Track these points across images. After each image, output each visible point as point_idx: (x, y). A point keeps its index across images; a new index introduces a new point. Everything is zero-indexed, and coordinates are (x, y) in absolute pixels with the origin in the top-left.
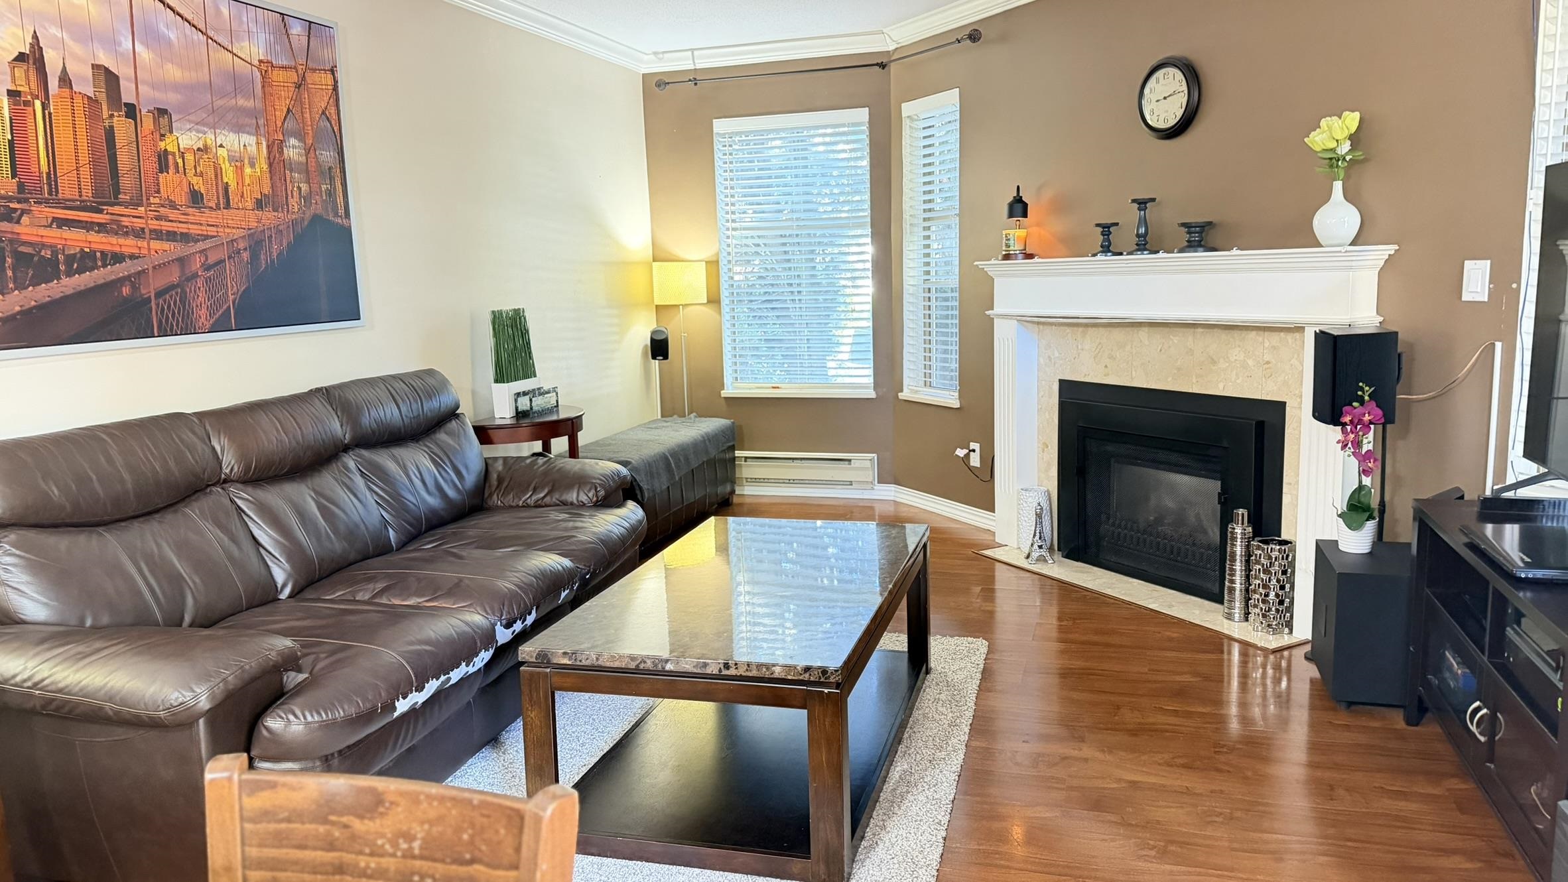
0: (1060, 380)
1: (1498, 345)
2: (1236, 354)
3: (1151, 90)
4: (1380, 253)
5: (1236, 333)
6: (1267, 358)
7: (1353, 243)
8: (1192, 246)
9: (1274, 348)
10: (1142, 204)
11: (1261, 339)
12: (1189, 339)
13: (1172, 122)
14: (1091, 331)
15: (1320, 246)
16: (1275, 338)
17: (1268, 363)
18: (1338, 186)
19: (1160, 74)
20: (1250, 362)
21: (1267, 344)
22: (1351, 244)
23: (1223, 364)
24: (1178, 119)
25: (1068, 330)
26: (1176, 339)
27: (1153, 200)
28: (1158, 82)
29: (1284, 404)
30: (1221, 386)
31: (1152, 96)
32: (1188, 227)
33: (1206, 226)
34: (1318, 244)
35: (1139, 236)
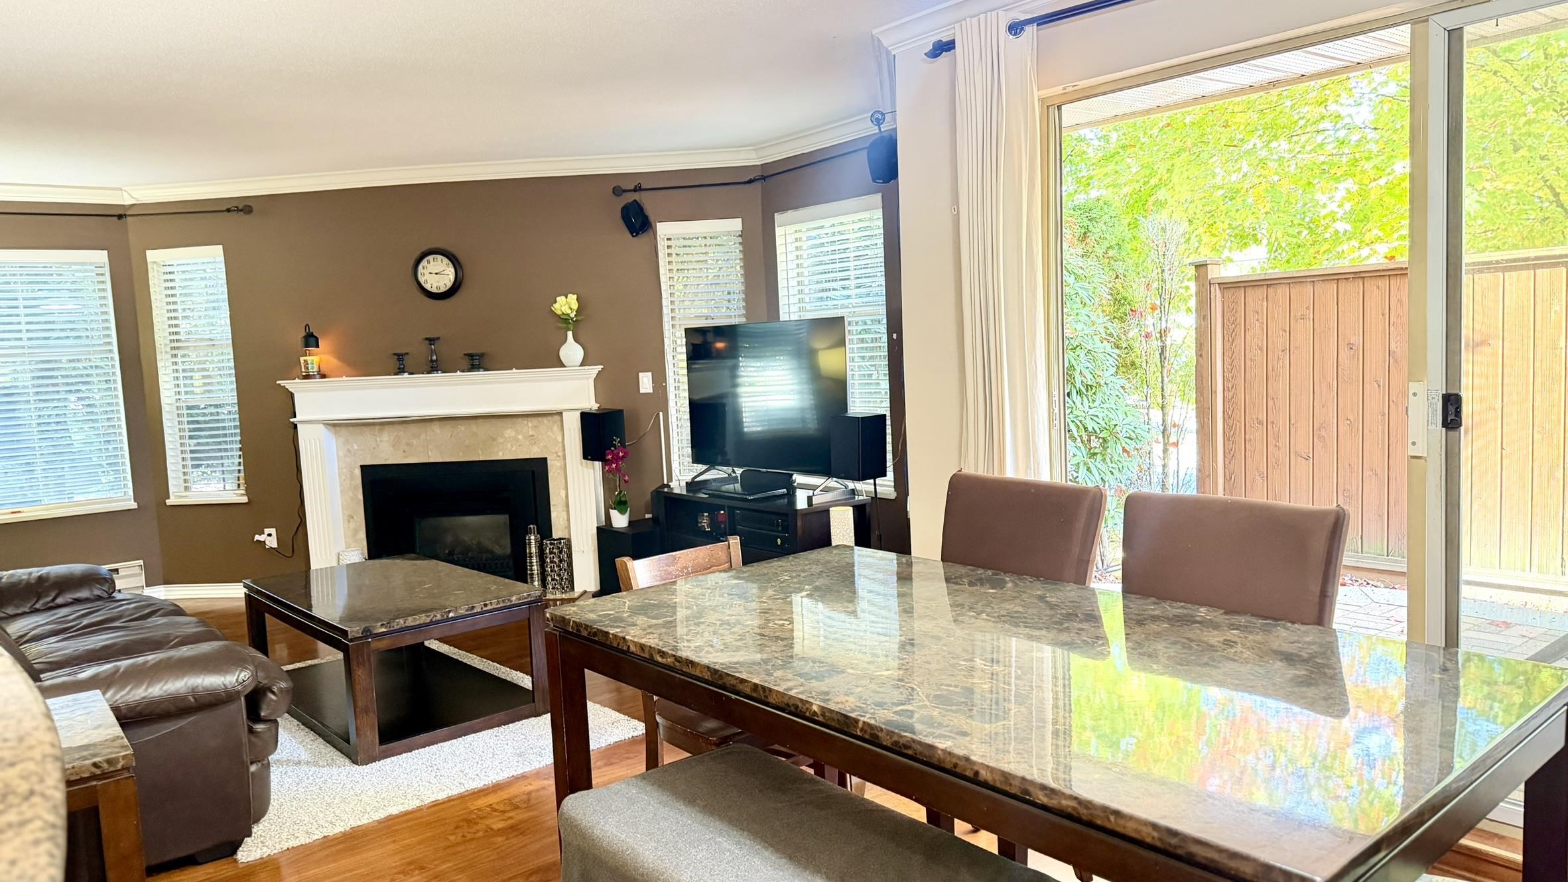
0: (362, 467)
1: (661, 414)
2: (509, 433)
3: (423, 268)
4: (592, 370)
5: (508, 420)
6: (531, 433)
7: (582, 365)
8: (473, 368)
9: (536, 426)
10: (431, 340)
11: (526, 422)
12: (474, 427)
13: (443, 289)
14: (387, 427)
15: (565, 367)
16: (535, 421)
17: (532, 436)
18: (570, 334)
19: (431, 258)
20: (520, 437)
21: (530, 425)
22: (580, 366)
23: (500, 440)
24: (447, 289)
25: (365, 429)
26: (462, 428)
27: (439, 338)
28: (429, 262)
29: (546, 459)
30: (501, 454)
31: (424, 271)
32: (471, 356)
33: (482, 355)
34: (563, 366)
35: (432, 361)
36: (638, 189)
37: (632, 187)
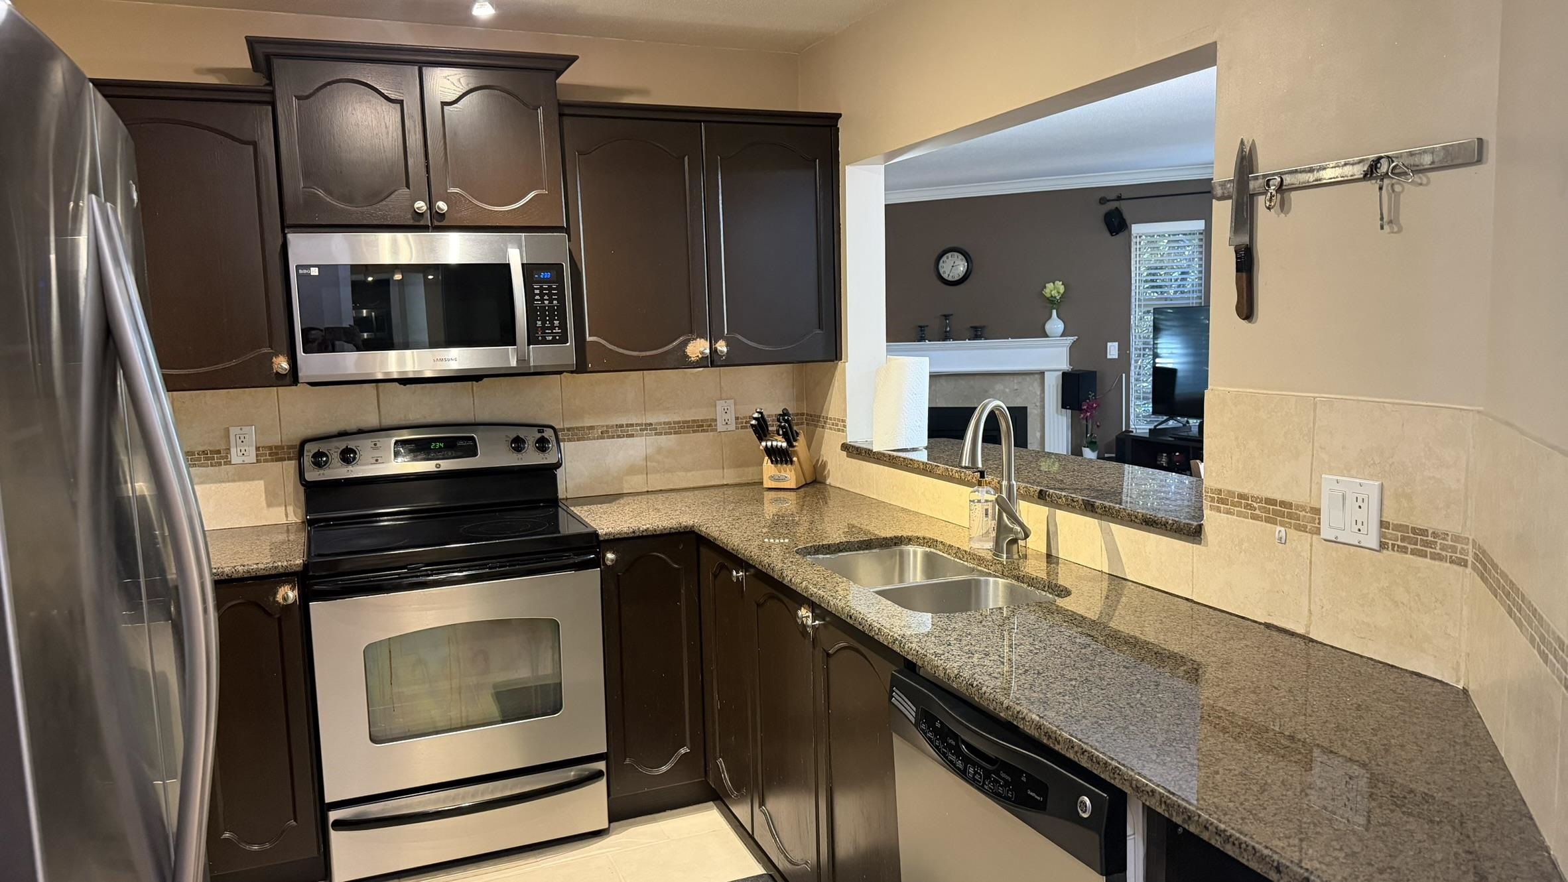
1: (1124, 375)
2: (999, 386)
3: (943, 262)
4: (1070, 340)
5: (999, 377)
6: (1016, 387)
8: (976, 337)
9: (1020, 383)
10: (946, 317)
11: (1013, 379)
13: (957, 278)
15: (1047, 336)
16: (1020, 378)
17: (1016, 390)
18: (1054, 312)
19: (949, 255)
20: (1007, 390)
21: (1015, 381)
22: (1061, 336)
23: (991, 392)
24: (961, 277)
26: (963, 382)
27: (952, 315)
28: (948, 258)
29: (1026, 407)
31: (944, 265)
32: (975, 328)
33: (982, 328)
34: (1046, 336)
35: (946, 332)
36: (1119, 198)
37: (1114, 196)
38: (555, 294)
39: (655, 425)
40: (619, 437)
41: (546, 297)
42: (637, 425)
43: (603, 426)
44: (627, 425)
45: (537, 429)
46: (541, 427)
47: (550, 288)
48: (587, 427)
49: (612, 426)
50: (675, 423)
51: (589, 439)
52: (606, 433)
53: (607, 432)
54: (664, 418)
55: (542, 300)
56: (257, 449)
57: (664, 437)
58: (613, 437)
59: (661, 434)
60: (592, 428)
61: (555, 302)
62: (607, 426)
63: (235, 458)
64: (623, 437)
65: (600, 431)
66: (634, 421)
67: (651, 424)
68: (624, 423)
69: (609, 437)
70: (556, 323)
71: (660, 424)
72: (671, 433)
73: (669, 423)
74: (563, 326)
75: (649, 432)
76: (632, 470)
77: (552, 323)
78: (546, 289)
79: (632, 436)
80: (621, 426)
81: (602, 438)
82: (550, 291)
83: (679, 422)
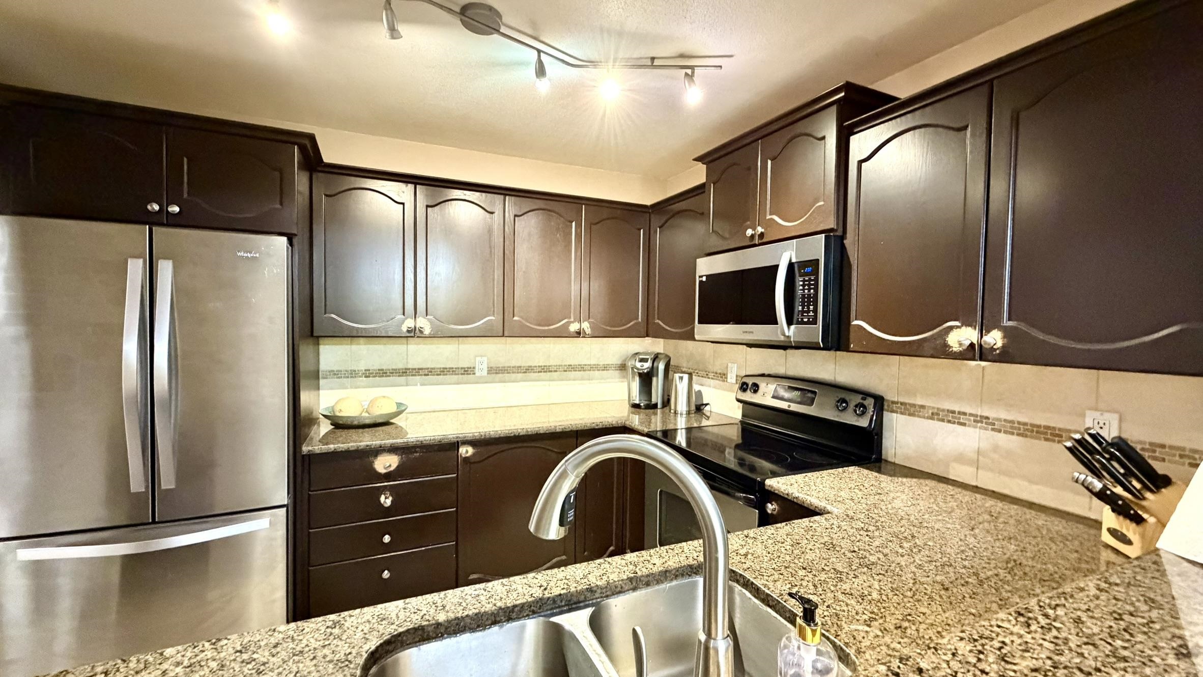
38: (812, 285)
39: (993, 420)
40: (949, 421)
41: (806, 287)
42: (971, 415)
43: (933, 408)
44: (959, 413)
45: (861, 396)
46: (866, 394)
47: (810, 280)
48: (918, 405)
49: (943, 410)
50: (1019, 423)
51: (919, 416)
52: (935, 415)
53: (938, 414)
54: (1004, 415)
55: (804, 290)
56: (737, 376)
57: (1002, 435)
58: (943, 420)
59: (1000, 431)
60: (923, 407)
61: (812, 291)
62: (938, 409)
63: (729, 380)
64: (954, 423)
65: (930, 412)
66: (968, 410)
67: (987, 418)
68: (957, 409)
69: (939, 420)
70: (811, 307)
71: (999, 420)
72: (1013, 434)
73: (1012, 422)
74: (815, 311)
75: (984, 425)
76: (960, 459)
77: (808, 308)
78: (807, 281)
79: (964, 424)
80: (953, 412)
81: (932, 419)
82: (809, 283)
83: (1025, 424)
